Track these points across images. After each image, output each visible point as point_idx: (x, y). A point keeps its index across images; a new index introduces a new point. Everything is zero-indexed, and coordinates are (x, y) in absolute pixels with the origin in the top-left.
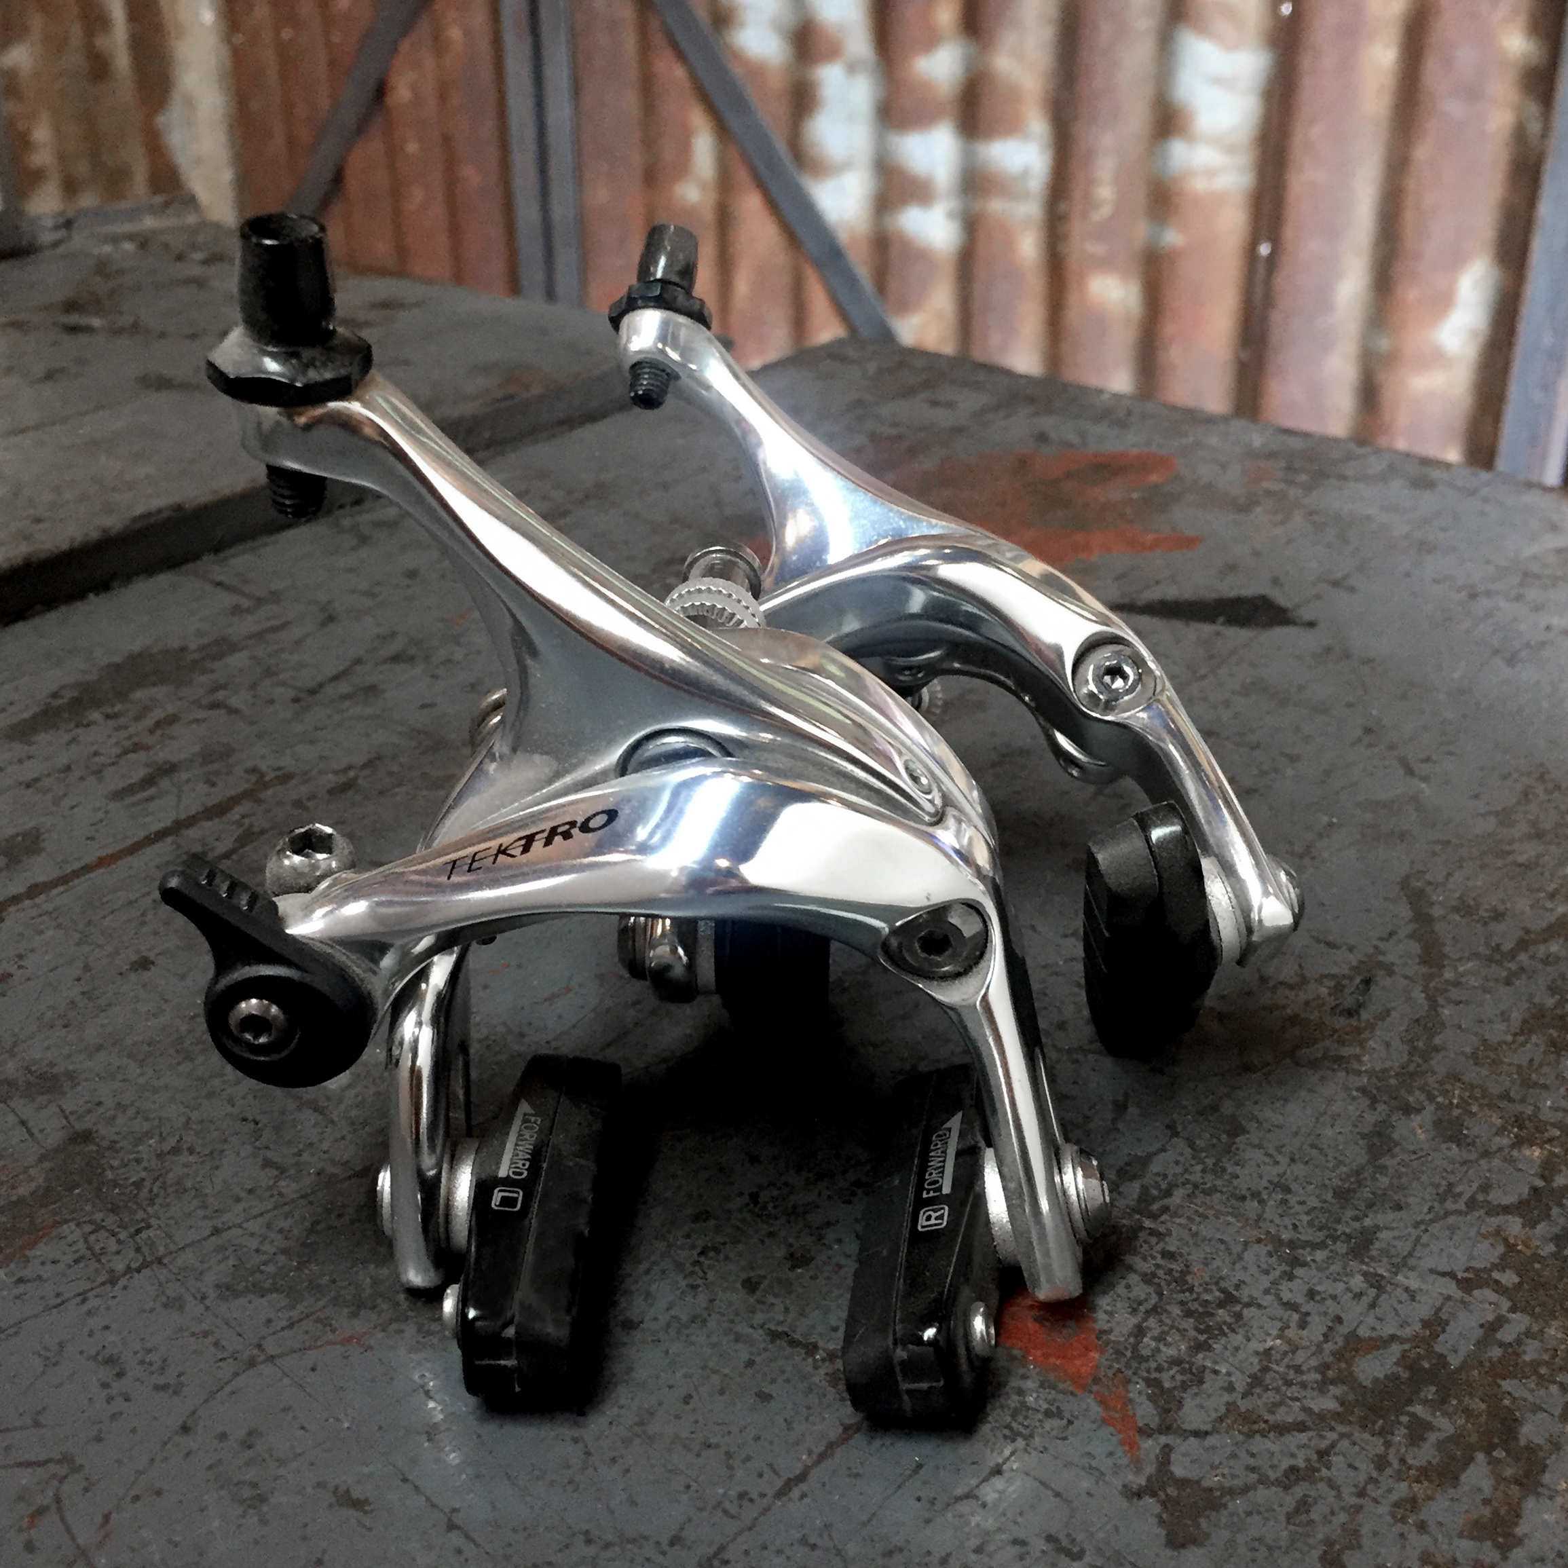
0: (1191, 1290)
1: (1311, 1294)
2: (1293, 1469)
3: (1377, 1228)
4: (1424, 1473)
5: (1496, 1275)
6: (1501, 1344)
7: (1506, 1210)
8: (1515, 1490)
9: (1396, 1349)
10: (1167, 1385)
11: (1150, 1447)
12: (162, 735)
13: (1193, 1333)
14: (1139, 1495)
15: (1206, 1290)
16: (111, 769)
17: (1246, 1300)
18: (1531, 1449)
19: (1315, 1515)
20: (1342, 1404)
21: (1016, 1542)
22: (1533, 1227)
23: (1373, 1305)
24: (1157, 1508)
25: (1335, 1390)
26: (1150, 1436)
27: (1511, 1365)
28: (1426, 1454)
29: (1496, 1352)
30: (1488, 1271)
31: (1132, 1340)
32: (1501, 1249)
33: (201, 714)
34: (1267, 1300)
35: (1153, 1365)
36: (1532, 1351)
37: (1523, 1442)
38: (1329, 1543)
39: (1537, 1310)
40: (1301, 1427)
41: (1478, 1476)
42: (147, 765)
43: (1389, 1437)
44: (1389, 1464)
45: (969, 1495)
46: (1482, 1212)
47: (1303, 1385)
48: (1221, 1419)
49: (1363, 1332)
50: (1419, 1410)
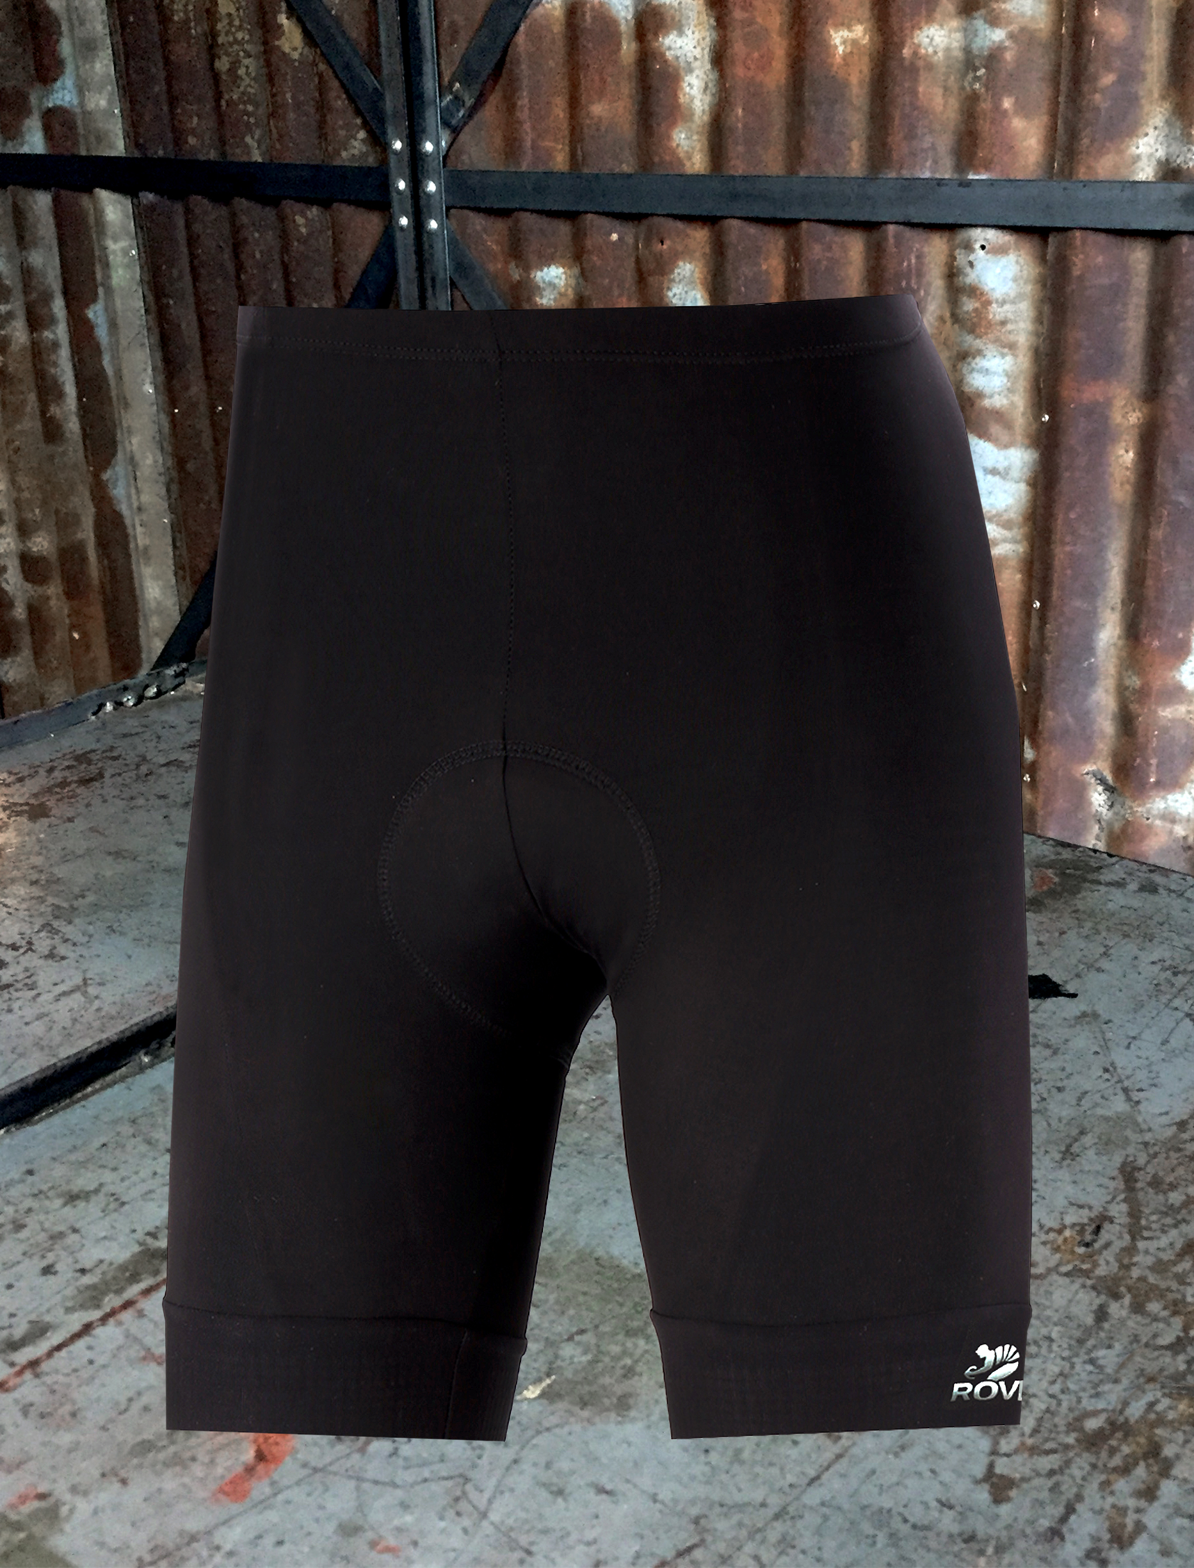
2: (1052, 1470)
4: (1115, 1470)
6: (1157, 1413)
7: (1164, 1348)
8: (1157, 1477)
14: (980, 1482)
18: (1166, 1459)
19: (1064, 1488)
20: (1077, 1440)
21: (923, 1503)
22: (1176, 1356)
24: (988, 1487)
25: (1074, 1435)
27: (1160, 1422)
28: (1117, 1461)
29: (1153, 1416)
37: (1163, 1455)
38: (1069, 1500)
39: (1175, 1396)
41: (1140, 1471)
43: (1099, 1455)
44: (1098, 1466)
46: (1151, 1349)
47: (1058, 1433)
48: (1018, 1448)
49: (1089, 1408)
50: (1114, 1443)
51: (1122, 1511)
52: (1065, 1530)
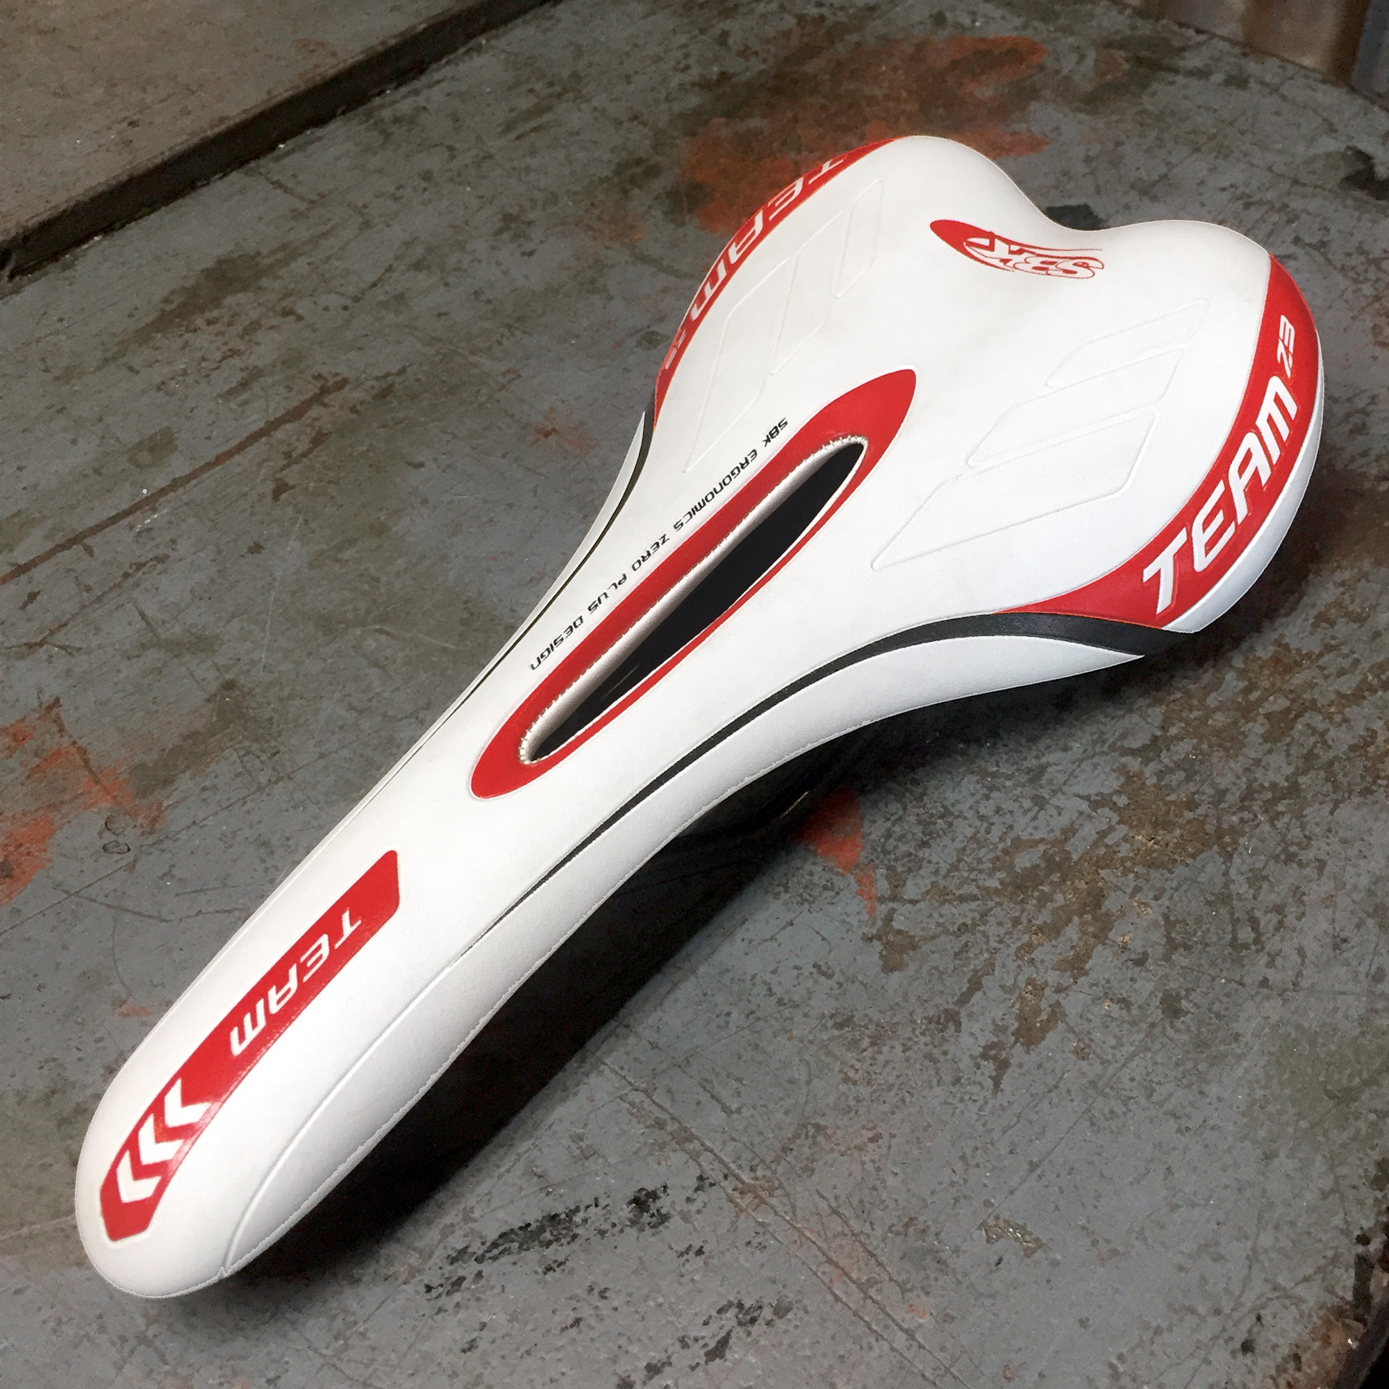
0: (924, 807)
1: (998, 811)
2: (964, 924)
3: (1049, 765)
4: (1040, 929)
5: (1115, 798)
6: (1107, 846)
7: (1133, 752)
8: (1092, 941)
9: (1042, 847)
10: (899, 869)
11: (883, 909)
12: (250, 341)
13: (920, 835)
14: (870, 940)
15: (934, 807)
16: (217, 372)
17: (957, 814)
18: (1107, 915)
19: (971, 954)
20: (1002, 883)
21: (796, 968)
22: (1146, 765)
23: (1035, 818)
24: (881, 948)
25: (1000, 875)
26: (882, 903)
27: (1108, 861)
28: (1044, 917)
29: (1102, 851)
30: (1111, 795)
31: (883, 840)
32: (1122, 780)
33: (276, 321)
34: (970, 814)
35: (893, 857)
36: (1124, 850)
37: (1104, 909)
38: (976, 971)
39: (1135, 823)
40: (975, 898)
41: (1071, 933)
42: (242, 370)
43: (1025, 906)
44: (1021, 923)
45: (773, 938)
46: (1117, 754)
47: (981, 871)
48: (928, 892)
49: (1025, 837)
50: (1046, 888)
51: (1039, 990)
52: (963, 1013)
